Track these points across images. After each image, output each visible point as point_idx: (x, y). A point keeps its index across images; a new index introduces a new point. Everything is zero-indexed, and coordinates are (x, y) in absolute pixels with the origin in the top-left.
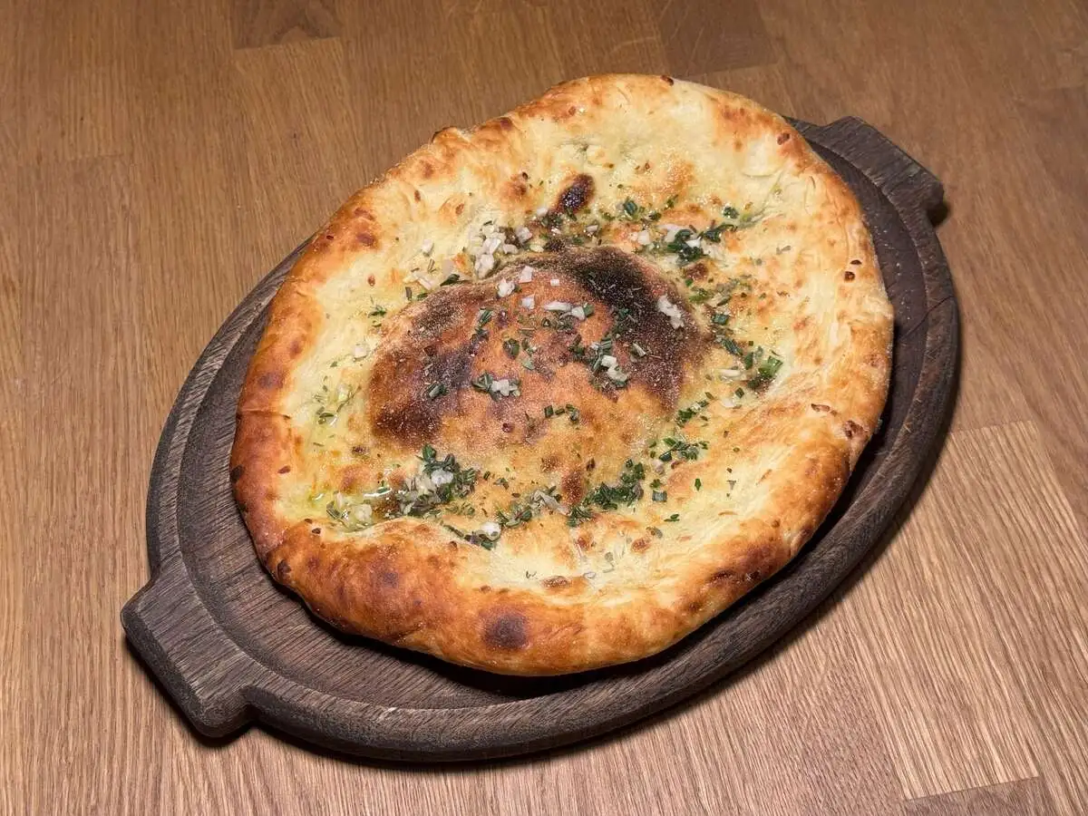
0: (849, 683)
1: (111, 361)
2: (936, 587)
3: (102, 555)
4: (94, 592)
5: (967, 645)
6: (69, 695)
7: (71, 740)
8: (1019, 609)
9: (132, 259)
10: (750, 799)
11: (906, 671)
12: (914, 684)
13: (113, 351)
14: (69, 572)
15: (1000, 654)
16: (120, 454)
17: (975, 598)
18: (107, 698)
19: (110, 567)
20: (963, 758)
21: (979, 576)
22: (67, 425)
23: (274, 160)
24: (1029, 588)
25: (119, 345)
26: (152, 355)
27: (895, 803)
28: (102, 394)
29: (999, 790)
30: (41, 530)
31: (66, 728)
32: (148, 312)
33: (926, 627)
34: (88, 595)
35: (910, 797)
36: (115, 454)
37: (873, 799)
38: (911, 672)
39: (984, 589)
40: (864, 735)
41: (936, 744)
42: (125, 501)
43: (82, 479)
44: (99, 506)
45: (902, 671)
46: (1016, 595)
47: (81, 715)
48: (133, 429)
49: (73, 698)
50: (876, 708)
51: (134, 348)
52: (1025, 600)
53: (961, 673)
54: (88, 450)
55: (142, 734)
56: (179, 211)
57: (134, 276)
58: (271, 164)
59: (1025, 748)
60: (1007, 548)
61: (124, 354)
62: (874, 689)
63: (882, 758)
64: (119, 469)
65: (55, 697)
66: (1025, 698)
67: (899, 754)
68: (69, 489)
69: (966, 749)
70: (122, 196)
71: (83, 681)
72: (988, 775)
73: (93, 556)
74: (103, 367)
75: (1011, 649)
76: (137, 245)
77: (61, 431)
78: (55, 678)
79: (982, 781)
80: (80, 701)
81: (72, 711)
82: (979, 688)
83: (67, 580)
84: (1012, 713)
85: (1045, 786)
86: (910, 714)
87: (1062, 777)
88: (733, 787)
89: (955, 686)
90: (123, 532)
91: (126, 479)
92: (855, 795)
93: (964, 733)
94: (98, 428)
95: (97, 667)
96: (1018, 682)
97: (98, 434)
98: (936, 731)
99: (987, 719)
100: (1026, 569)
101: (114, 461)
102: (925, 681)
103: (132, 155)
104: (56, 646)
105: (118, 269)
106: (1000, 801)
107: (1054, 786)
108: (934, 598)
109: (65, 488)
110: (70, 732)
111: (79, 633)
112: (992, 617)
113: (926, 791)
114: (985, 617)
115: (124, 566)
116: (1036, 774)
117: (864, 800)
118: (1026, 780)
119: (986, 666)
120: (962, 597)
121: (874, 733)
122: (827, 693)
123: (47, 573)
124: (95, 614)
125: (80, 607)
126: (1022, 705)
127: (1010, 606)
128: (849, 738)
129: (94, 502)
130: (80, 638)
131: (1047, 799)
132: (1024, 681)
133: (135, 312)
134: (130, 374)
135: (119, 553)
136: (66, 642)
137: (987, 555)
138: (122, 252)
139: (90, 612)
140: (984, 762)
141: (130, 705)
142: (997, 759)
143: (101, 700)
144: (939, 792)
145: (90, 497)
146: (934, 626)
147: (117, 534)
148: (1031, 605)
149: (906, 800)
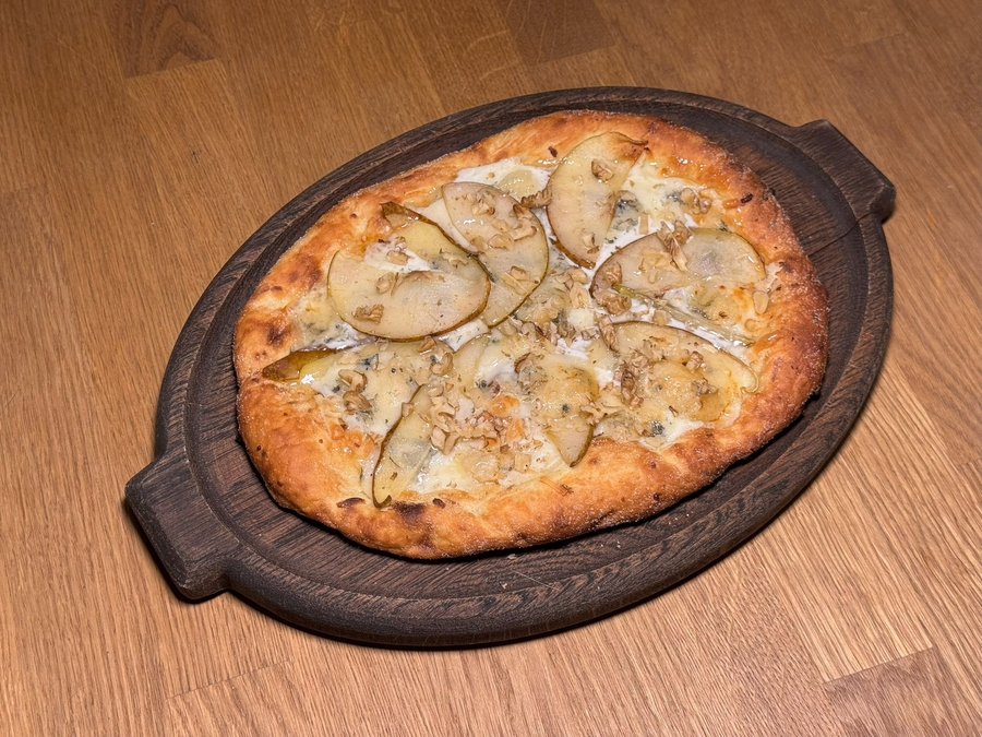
0: (761, 587)
1: (58, 381)
3: (78, 558)
4: (77, 594)
5: (856, 541)
6: (69, 690)
8: (894, 503)
9: (61, 283)
10: (692, 701)
11: (808, 571)
12: (817, 581)
13: (58, 370)
14: (51, 577)
15: (885, 545)
16: (80, 463)
17: (857, 500)
18: (105, 689)
19: (88, 568)
20: (867, 638)
21: (857, 480)
22: (26, 444)
23: (179, 178)
24: (900, 486)
25: (63, 363)
26: (95, 369)
27: (815, 687)
28: (55, 410)
29: (901, 663)
30: (18, 543)
31: (72, 721)
32: (84, 331)
33: (819, 530)
34: (72, 598)
35: (827, 680)
36: (75, 464)
37: (796, 686)
38: (812, 571)
39: (863, 490)
40: (781, 631)
41: (842, 630)
42: (92, 505)
43: (48, 491)
44: (68, 515)
45: (805, 571)
46: (890, 492)
47: (83, 708)
48: (89, 440)
49: (73, 692)
50: (787, 606)
51: (77, 364)
52: (898, 496)
53: (854, 566)
54: (49, 463)
55: (142, 717)
56: (98, 234)
57: (66, 300)
58: (176, 182)
59: (917, 623)
60: (877, 452)
61: (68, 370)
62: (784, 590)
63: (798, 649)
64: (81, 478)
65: (57, 694)
66: (911, 580)
67: (812, 643)
68: (38, 502)
69: (868, 632)
70: (43, 225)
71: (80, 676)
72: (890, 652)
73: (71, 562)
74: (51, 386)
75: (893, 539)
76: (64, 269)
77: (22, 450)
78: (54, 677)
79: (887, 658)
80: (80, 693)
81: (74, 704)
82: (871, 577)
83: (50, 585)
84: (902, 595)
85: (939, 654)
86: (816, 607)
87: (952, 645)
88: (676, 693)
89: (851, 578)
90: (94, 535)
91: (90, 485)
92: (781, 684)
93: (865, 618)
94: (56, 441)
95: (90, 661)
96: (903, 567)
97: (57, 448)
98: (841, 620)
99: (882, 603)
100: (895, 469)
101: (76, 471)
102: (825, 577)
103: (45, 186)
104: (50, 647)
105: (51, 293)
106: (903, 673)
107: (947, 654)
108: (822, 503)
109: (34, 501)
110: (76, 723)
111: (70, 633)
112: (873, 514)
113: (840, 671)
114: (868, 514)
115: (101, 566)
116: (930, 646)
117: (789, 687)
118: (923, 652)
119: (875, 558)
120: (846, 501)
121: (789, 627)
122: (744, 599)
123: (31, 581)
124: (81, 613)
125: (66, 608)
126: (910, 586)
127: (887, 502)
128: (768, 636)
129: (63, 511)
130: (70, 636)
131: (943, 665)
132: (908, 567)
133: (73, 332)
134: (77, 389)
135: (94, 555)
136: (58, 642)
137: (861, 460)
138: (51, 276)
139: (77, 612)
140: (884, 640)
141: (127, 693)
142: (896, 637)
143: (100, 691)
144: (852, 672)
145: (58, 507)
146: (825, 529)
147: (90, 537)
148: (905, 500)
149: (825, 682)
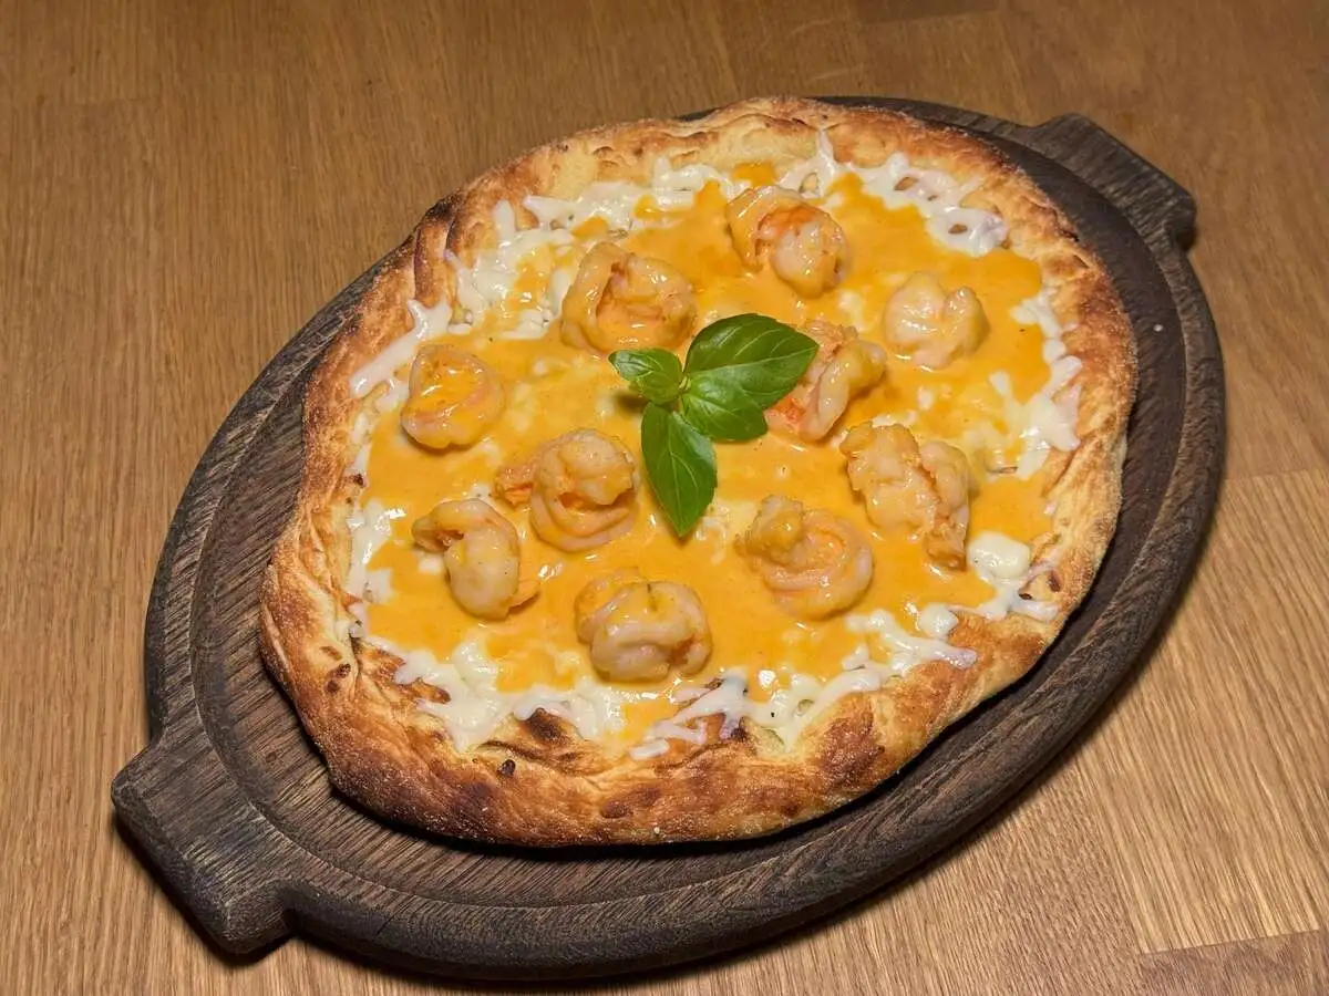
2: (1188, 680)
7: (40, 834)
